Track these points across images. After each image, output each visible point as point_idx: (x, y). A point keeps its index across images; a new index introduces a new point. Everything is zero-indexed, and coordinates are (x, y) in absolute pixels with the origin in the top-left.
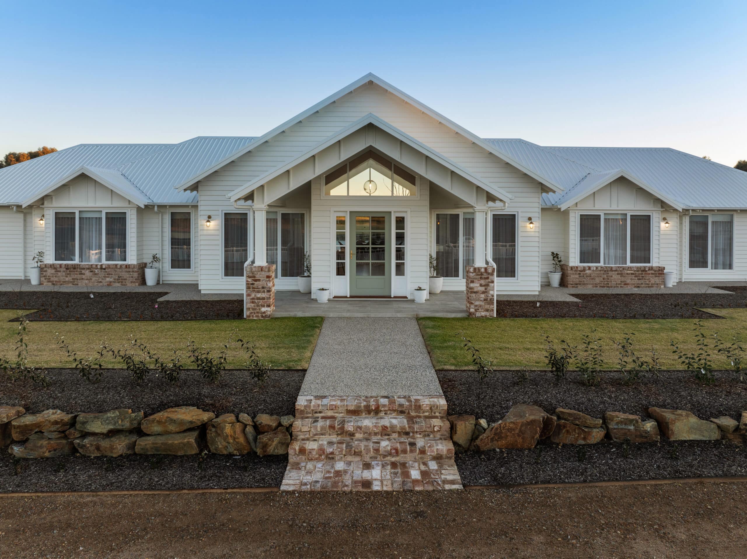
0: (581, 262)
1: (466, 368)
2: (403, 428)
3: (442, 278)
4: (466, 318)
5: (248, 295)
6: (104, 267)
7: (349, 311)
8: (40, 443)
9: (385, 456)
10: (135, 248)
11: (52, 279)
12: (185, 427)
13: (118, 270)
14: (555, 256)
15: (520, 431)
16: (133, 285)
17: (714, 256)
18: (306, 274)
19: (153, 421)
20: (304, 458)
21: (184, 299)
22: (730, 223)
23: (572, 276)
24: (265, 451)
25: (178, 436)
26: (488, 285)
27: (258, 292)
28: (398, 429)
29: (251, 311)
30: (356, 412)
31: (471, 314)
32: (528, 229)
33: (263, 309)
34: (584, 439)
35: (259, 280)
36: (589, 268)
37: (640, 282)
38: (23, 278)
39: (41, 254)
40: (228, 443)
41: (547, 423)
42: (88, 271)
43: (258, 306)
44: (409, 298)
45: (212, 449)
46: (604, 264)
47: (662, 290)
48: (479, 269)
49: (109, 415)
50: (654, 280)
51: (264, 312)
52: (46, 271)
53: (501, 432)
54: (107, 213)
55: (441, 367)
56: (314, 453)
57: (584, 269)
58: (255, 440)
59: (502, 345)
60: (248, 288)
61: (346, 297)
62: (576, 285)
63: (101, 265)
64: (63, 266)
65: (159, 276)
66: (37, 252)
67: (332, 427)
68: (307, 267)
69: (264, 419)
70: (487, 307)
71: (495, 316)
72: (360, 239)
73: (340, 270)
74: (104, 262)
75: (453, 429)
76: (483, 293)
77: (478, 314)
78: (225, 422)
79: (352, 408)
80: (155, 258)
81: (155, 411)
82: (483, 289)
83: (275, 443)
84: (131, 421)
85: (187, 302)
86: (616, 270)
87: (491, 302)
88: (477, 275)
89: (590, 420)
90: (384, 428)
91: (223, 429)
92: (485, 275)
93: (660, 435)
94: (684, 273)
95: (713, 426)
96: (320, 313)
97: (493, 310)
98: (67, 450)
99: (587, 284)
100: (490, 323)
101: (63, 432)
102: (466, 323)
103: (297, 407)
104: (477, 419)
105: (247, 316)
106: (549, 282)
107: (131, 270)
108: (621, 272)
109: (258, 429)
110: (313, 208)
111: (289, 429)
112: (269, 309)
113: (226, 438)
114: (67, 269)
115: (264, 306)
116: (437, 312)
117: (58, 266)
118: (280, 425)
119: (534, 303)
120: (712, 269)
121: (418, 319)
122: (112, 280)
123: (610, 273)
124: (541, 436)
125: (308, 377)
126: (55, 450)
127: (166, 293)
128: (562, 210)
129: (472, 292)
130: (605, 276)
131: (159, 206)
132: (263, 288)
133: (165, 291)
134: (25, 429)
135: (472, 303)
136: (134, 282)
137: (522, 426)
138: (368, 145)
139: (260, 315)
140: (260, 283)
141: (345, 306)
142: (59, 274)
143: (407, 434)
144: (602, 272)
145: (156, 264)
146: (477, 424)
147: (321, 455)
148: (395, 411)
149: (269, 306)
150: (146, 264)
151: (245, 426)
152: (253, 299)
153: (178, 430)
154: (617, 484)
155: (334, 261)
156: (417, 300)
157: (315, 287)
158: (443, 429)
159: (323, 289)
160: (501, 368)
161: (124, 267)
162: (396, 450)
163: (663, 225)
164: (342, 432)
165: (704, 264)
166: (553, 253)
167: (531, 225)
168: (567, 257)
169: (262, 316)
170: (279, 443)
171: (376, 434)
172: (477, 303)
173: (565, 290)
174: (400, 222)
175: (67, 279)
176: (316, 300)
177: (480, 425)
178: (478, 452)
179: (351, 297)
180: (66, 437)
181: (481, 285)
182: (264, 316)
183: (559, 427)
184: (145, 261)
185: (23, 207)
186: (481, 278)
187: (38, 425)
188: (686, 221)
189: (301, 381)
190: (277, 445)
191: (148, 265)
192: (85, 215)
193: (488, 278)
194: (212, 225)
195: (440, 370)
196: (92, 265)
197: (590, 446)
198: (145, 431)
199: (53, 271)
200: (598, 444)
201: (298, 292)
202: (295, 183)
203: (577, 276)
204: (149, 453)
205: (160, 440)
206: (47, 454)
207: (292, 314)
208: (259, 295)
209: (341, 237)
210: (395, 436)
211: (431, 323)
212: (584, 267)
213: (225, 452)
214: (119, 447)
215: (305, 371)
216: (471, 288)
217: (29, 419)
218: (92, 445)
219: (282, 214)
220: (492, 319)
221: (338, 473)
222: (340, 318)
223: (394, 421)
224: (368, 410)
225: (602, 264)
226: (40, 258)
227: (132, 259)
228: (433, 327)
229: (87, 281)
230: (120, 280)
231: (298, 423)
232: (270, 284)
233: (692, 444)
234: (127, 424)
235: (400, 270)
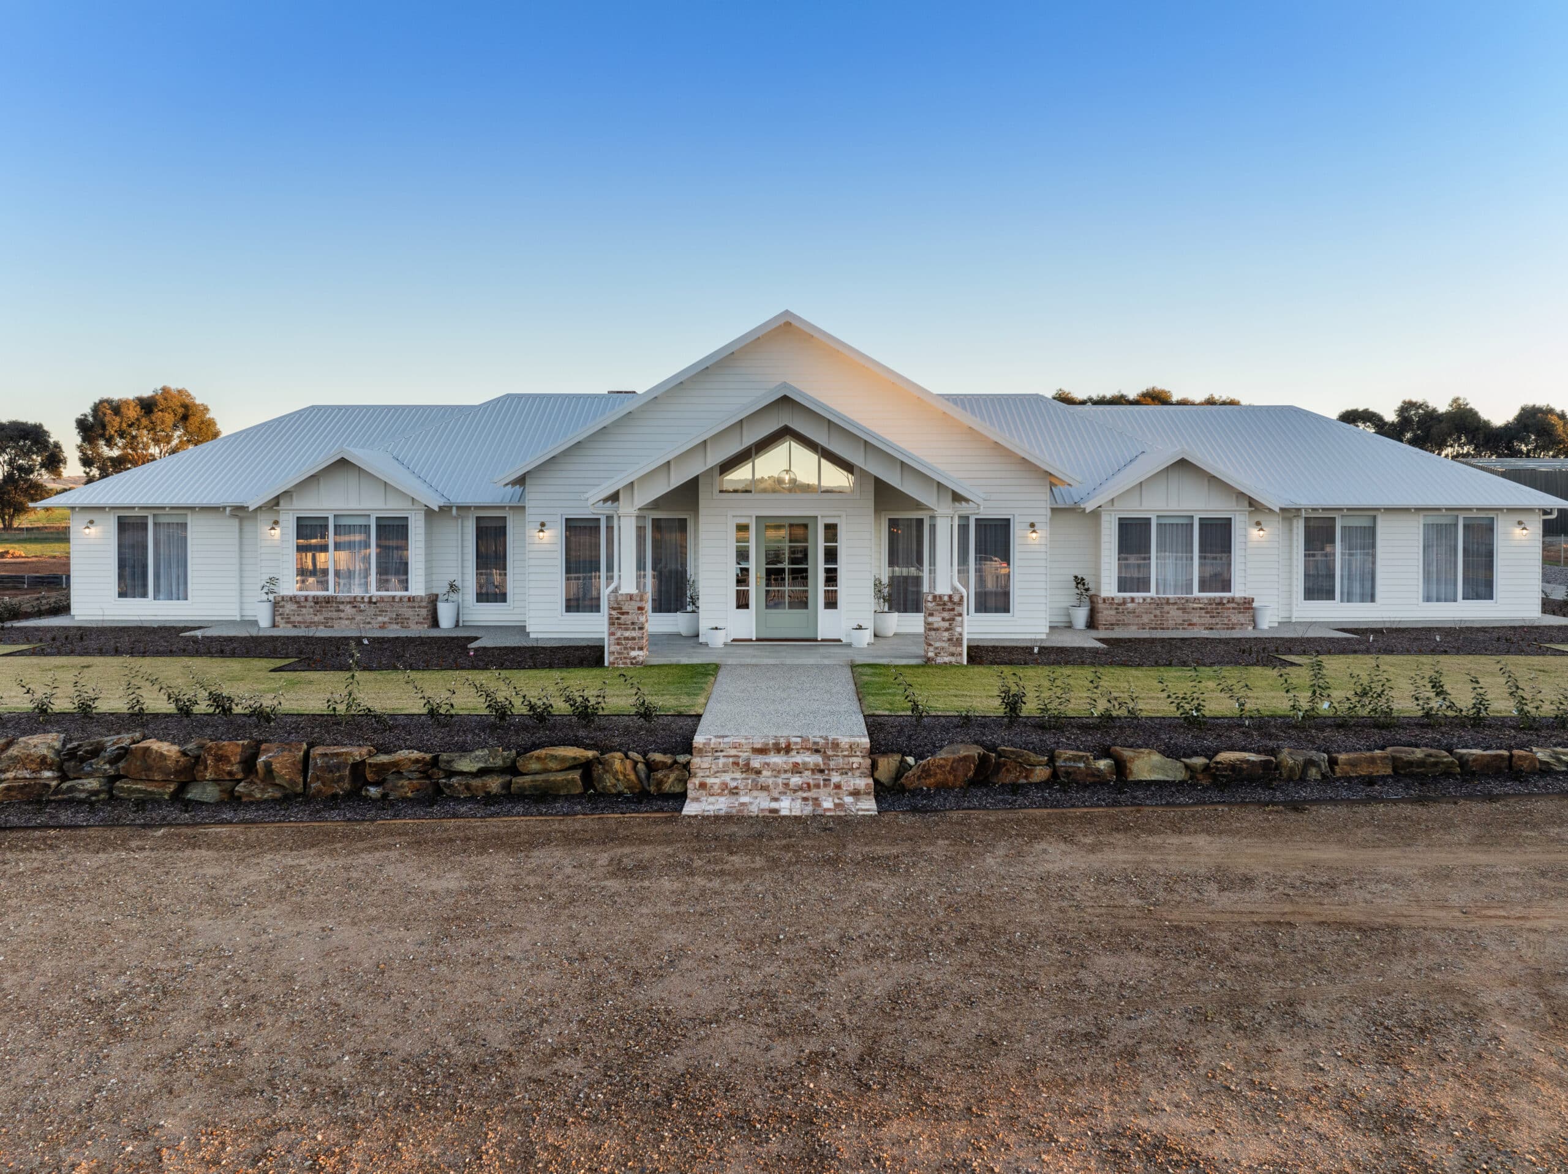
0: (1120, 591)
1: (903, 713)
2: (817, 765)
3: (896, 614)
4: (923, 666)
5: (612, 634)
6: (374, 600)
7: (754, 656)
8: (400, 783)
9: (795, 791)
10: (422, 572)
11: (293, 619)
12: (567, 765)
13: (396, 605)
14: (1079, 581)
15: (952, 767)
16: (420, 627)
17: (1346, 582)
18: (689, 608)
19: (531, 758)
20: (704, 792)
21: (508, 644)
22: (1372, 531)
23: (1105, 612)
24: (660, 789)
25: (560, 774)
26: (953, 620)
27: (627, 629)
28: (811, 766)
29: (616, 655)
30: (762, 751)
31: (929, 659)
32: (1030, 541)
33: (633, 654)
34: (1026, 777)
35: (627, 613)
36: (1133, 600)
37: (1214, 621)
38: (238, 619)
39: (273, 581)
40: (618, 780)
41: (983, 759)
42: (349, 606)
43: (626, 648)
44: (844, 641)
45: (599, 787)
46: (1157, 593)
47: (1249, 632)
48: (940, 597)
49: (477, 753)
50: (1235, 618)
51: (635, 658)
52: (283, 607)
53: (929, 769)
54: (378, 518)
55: (871, 713)
56: (716, 787)
57: (1124, 602)
58: (648, 777)
59: (959, 693)
60: (612, 624)
61: (751, 640)
62: (1111, 626)
63: (370, 598)
64: (310, 599)
65: (458, 614)
66: (266, 577)
67: (736, 764)
68: (691, 597)
69: (658, 757)
70: (953, 649)
71: (965, 662)
72: (773, 557)
73: (742, 602)
74: (373, 591)
75: (874, 766)
76: (947, 630)
77: (939, 660)
78: (614, 757)
79: (759, 746)
80: (453, 588)
81: (527, 750)
82: (946, 624)
83: (671, 780)
84: (504, 759)
85: (514, 648)
86: (1175, 603)
87: (959, 642)
88: (938, 605)
89: (1033, 758)
90: (796, 765)
91: (611, 765)
92: (949, 605)
93: (1116, 774)
94: (1295, 608)
95: (1179, 764)
96: (713, 659)
97: (961, 654)
98: (430, 790)
99: (1129, 624)
100: (954, 670)
101: (424, 772)
102: (920, 670)
103: (695, 745)
104: (903, 756)
105: (610, 663)
106: (1071, 622)
107: (416, 604)
108: (1183, 606)
109: (651, 767)
110: (702, 511)
111: (686, 766)
112: (641, 653)
113: (615, 774)
114: (316, 603)
115: (633, 649)
116: (882, 657)
117: (303, 599)
118: (675, 762)
119: (1032, 648)
120: (1342, 601)
121: (853, 666)
122: (386, 619)
123: (1166, 608)
124: (975, 774)
125: (703, 721)
126: (418, 790)
127: (476, 639)
128: (1088, 511)
129: (930, 630)
130: (1158, 612)
131: (459, 508)
132: (633, 623)
133: (474, 635)
134: (382, 768)
135: (930, 645)
136: (421, 623)
137: (953, 762)
138: (781, 425)
139: (628, 661)
140: (629, 617)
141: (750, 651)
142: (304, 610)
143: (822, 771)
144: (1153, 606)
145: (453, 596)
146: (902, 761)
147: (723, 790)
148: (808, 749)
149: (641, 649)
150: (437, 596)
151: (636, 763)
152: (619, 639)
153: (559, 767)
154: (1046, 811)
155: (732, 588)
156: (855, 644)
157: (704, 626)
158: (863, 766)
159: (716, 628)
160: (948, 714)
161: (406, 599)
162: (808, 784)
163: (1255, 533)
164: (747, 768)
165: (1328, 594)
166: (1076, 577)
167: (1034, 535)
168: (1098, 583)
169: (632, 663)
170: (676, 779)
171: (786, 771)
172: (938, 644)
173: (1094, 634)
174: (831, 530)
175: (316, 619)
176: (707, 645)
177: (906, 762)
178: (903, 790)
179: (758, 640)
180: (429, 777)
181: (944, 620)
182: (635, 663)
183: (999, 766)
184: (435, 591)
185: (251, 509)
186: (943, 609)
187: (395, 764)
188: (1299, 528)
189: (696, 725)
190: (673, 783)
191: (441, 597)
192: (343, 522)
193: (953, 610)
194: (546, 535)
195: (869, 716)
196: (355, 597)
197: (1031, 784)
198: (520, 769)
199: (295, 607)
200: (1041, 783)
201: (678, 636)
202: (677, 479)
203: (1113, 612)
204: (527, 793)
205: (540, 778)
206: (409, 794)
207: (674, 660)
208: (627, 634)
209: (742, 555)
210: (808, 773)
211: (869, 671)
212: (1124, 598)
213: (614, 791)
214: (493, 786)
215: (699, 716)
216: (929, 624)
217: (383, 758)
218: (460, 784)
219: (653, 520)
220: (960, 666)
221: (742, 804)
222: (742, 665)
223: (807, 759)
224: (778, 749)
225: (1153, 593)
226: (272, 587)
227: (417, 587)
228: (874, 675)
229: (347, 622)
230: (399, 619)
231: (696, 761)
232: (642, 619)
233: (1150, 783)
234: (499, 762)
235: (831, 603)
